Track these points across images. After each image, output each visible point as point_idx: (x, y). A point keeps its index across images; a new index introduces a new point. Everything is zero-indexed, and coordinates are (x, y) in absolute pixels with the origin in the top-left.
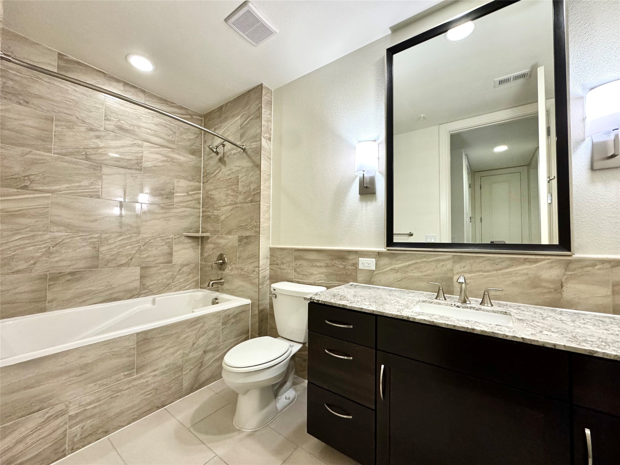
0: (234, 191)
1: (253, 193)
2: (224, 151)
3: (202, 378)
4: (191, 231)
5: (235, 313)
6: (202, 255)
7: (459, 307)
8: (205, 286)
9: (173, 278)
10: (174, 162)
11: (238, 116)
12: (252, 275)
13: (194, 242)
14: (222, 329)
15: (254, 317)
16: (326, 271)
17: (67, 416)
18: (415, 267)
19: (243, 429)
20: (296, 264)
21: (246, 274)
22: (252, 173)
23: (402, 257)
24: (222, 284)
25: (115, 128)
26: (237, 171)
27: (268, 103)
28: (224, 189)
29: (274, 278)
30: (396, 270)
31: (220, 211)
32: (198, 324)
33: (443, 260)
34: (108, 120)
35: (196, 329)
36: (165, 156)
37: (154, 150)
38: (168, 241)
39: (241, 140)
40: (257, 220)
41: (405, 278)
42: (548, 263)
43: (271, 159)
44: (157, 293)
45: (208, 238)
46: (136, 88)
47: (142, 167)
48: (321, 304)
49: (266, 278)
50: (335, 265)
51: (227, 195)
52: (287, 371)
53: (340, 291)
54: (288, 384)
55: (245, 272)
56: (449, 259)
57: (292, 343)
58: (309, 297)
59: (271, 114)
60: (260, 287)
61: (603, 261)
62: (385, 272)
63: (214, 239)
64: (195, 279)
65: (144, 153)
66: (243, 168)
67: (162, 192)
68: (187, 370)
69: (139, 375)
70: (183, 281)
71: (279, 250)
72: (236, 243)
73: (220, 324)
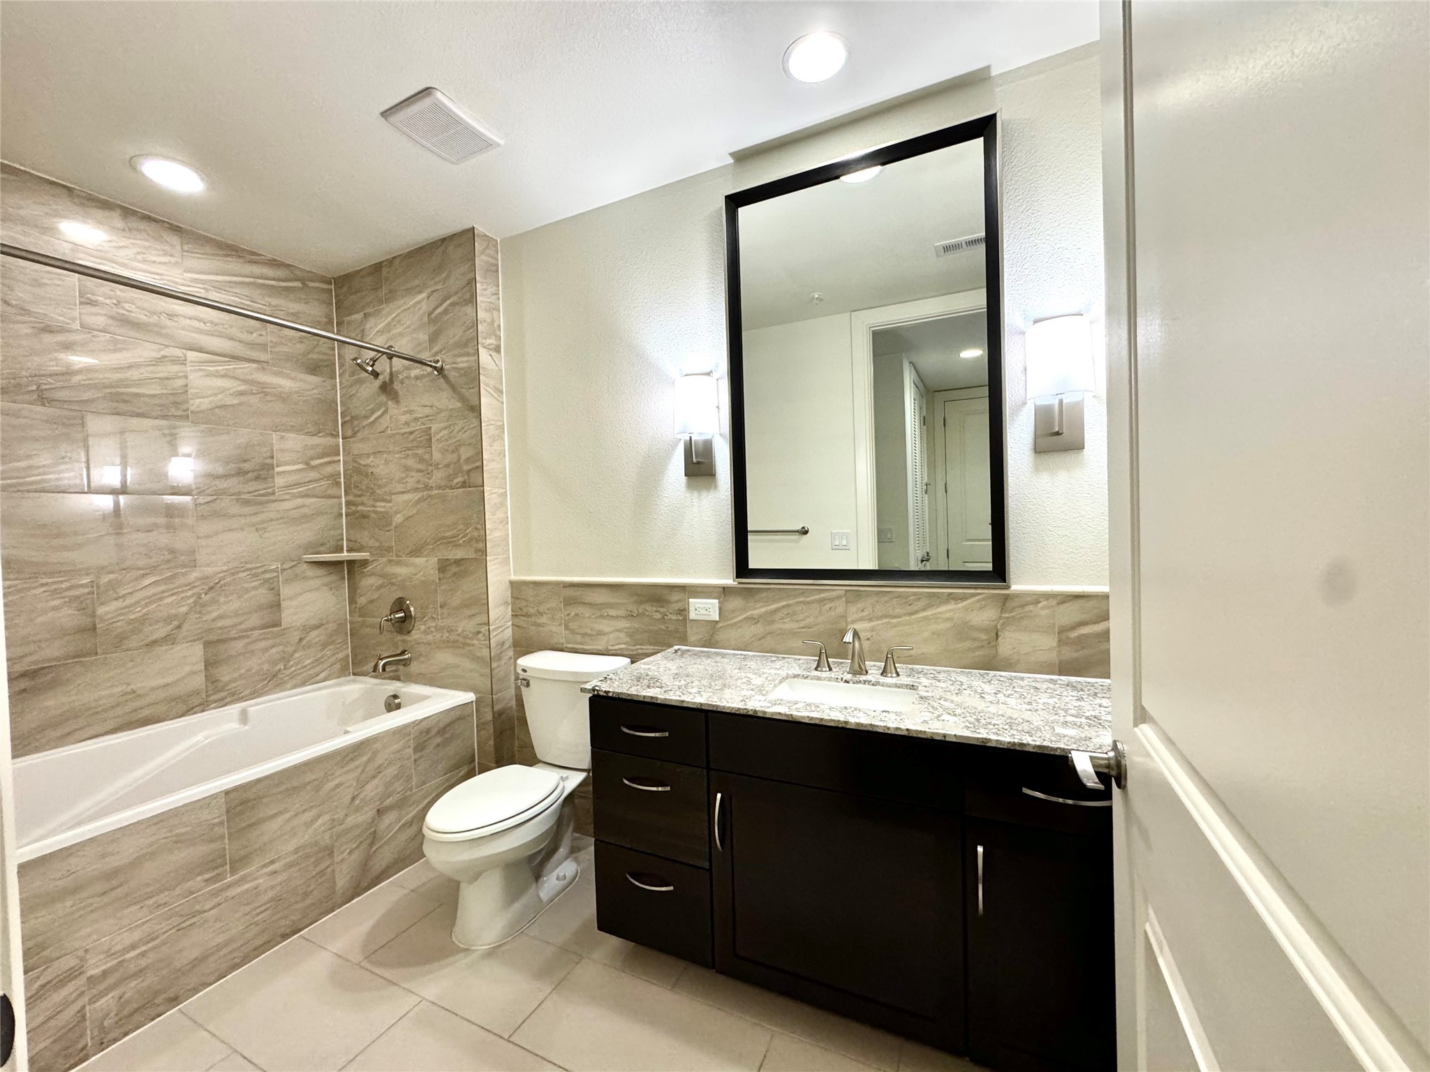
0: (421, 460)
1: (466, 468)
2: (391, 368)
3: (378, 865)
4: (322, 549)
5: (441, 725)
6: (352, 600)
7: (848, 682)
8: (365, 668)
9: (286, 659)
10: (266, 394)
11: (420, 292)
12: (475, 642)
13: (331, 574)
14: (415, 760)
15: (484, 729)
16: (628, 625)
17: (83, 979)
18: (786, 613)
19: (473, 946)
20: (567, 613)
21: (461, 639)
22: (461, 423)
23: (764, 595)
24: (406, 663)
25: (110, 322)
26: (427, 416)
27: (488, 270)
28: (397, 456)
29: (525, 646)
30: (754, 619)
31: (391, 504)
32: (361, 755)
33: (831, 600)
34: (89, 304)
35: (357, 767)
36: (245, 381)
37: (215, 368)
38: (268, 576)
39: (431, 349)
40: (479, 526)
41: (770, 633)
42: (979, 601)
43: (502, 392)
44: (250, 697)
45: (364, 563)
46: (155, 220)
47: (187, 410)
48: (612, 698)
49: (506, 646)
50: (647, 613)
51: (407, 469)
52: (558, 827)
53: (653, 668)
54: (562, 851)
55: (459, 635)
56: (839, 597)
57: (565, 773)
58: (590, 687)
59: (498, 294)
60: (494, 665)
61: (1048, 596)
62: (736, 624)
63: (378, 565)
64: (340, 656)
65: (192, 376)
66: (440, 411)
67: (246, 466)
68: (342, 853)
69: (236, 877)
70: (309, 664)
71: (531, 586)
72: (434, 574)
73: (411, 751)
